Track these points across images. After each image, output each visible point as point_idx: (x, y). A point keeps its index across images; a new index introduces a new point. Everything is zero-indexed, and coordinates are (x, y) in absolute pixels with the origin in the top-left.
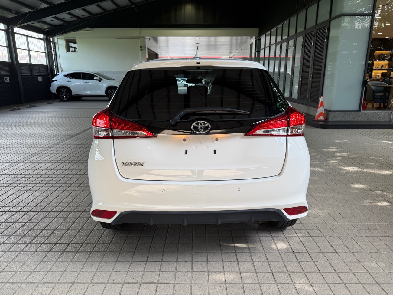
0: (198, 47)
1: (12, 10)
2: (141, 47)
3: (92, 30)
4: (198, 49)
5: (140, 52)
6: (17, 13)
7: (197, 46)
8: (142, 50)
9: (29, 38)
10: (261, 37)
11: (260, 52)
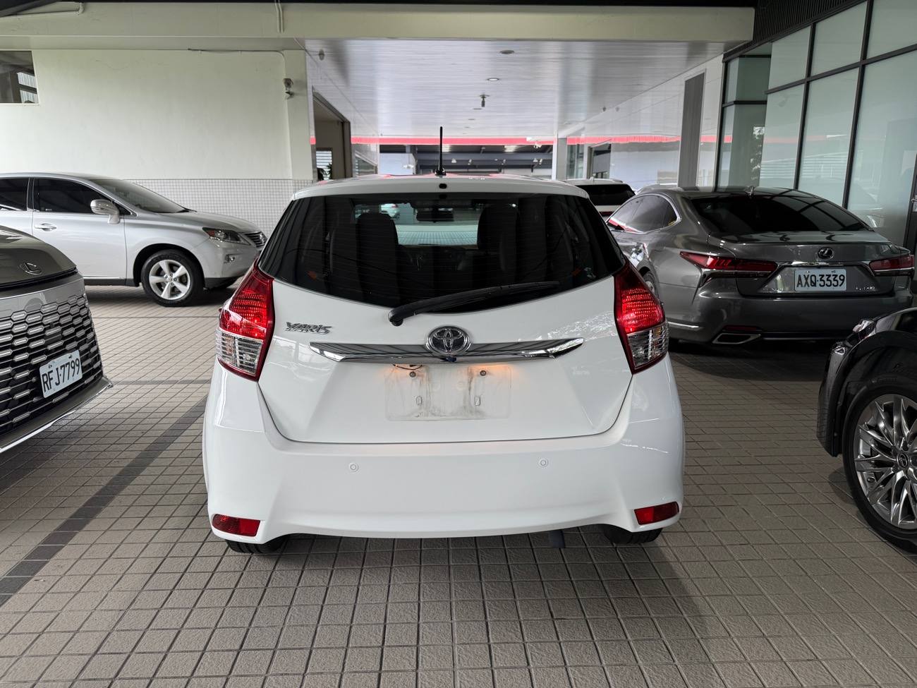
0: (483, 97)
2: (288, 83)
3: (83, 12)
4: (483, 104)
5: (285, 103)
7: (481, 94)
8: (291, 94)
10: (772, 41)
11: (765, 102)
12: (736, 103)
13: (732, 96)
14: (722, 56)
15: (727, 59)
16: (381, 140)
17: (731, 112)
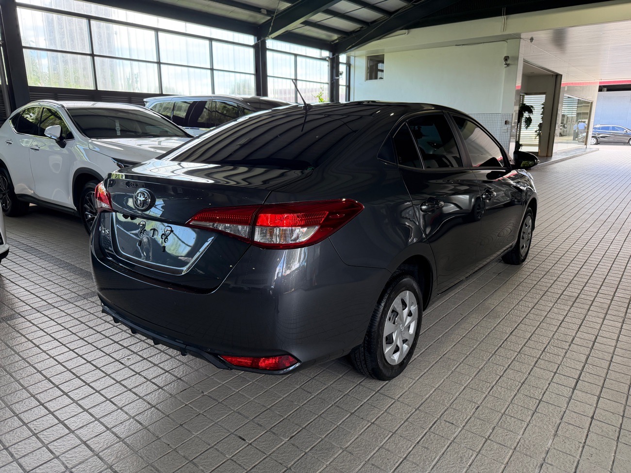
1: (260, 9)
2: (506, 59)
3: (408, 33)
5: (503, 70)
6: (270, 12)
8: (508, 65)
9: (299, 58)
16: (600, 83)
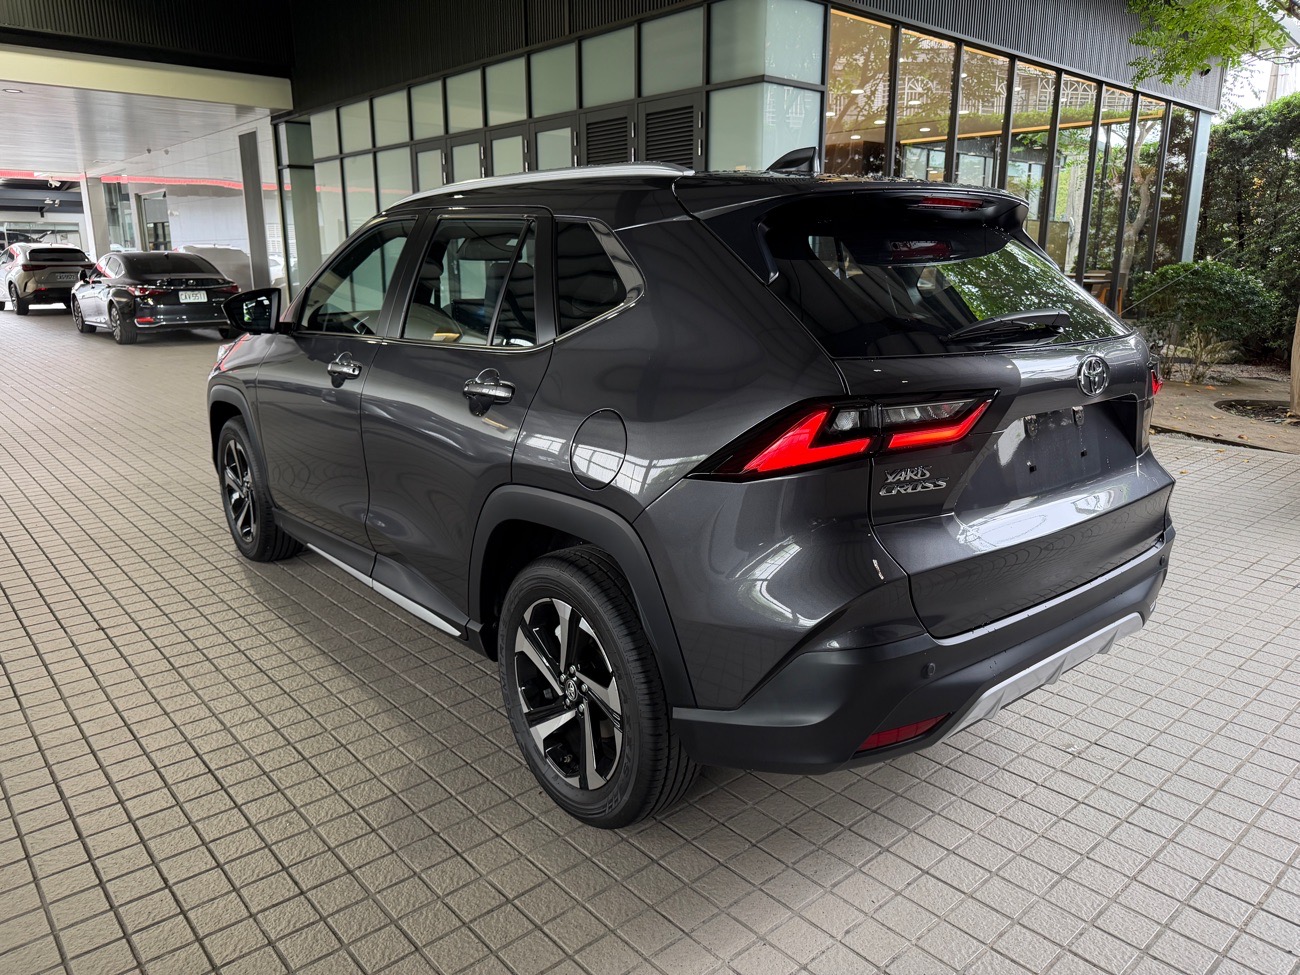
10: (310, 114)
11: (312, 168)
12: (289, 166)
13: (285, 161)
14: (269, 118)
15: (274, 122)
17: (287, 173)
